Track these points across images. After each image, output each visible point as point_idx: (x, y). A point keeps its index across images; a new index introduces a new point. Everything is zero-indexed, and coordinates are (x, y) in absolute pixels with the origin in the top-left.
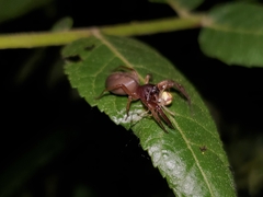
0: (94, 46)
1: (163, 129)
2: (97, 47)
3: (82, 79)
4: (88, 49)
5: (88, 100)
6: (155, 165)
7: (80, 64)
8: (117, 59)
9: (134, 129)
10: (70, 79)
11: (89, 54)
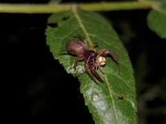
0: (69, 17)
1: (95, 82)
2: (70, 18)
3: (54, 40)
4: (65, 19)
5: (53, 54)
6: (86, 104)
7: (56, 29)
8: (80, 29)
9: (79, 78)
10: (47, 38)
11: (64, 22)
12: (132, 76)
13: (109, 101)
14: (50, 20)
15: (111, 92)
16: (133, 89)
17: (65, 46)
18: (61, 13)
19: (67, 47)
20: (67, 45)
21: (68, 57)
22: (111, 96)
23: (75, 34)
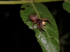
0: (29, 6)
1: (42, 32)
2: (30, 6)
3: (24, 15)
4: (28, 6)
5: (24, 21)
6: (38, 41)
7: (24, 11)
8: (35, 10)
9: (35, 31)
10: (21, 15)
11: (28, 8)
12: (57, 29)
13: (47, 40)
14: (22, 7)
15: (48, 36)
16: (58, 34)
17: (28, 18)
18: (26, 4)
19: (29, 18)
20: (29, 17)
21: (30, 22)
22: (48, 38)
23: (32, 13)
